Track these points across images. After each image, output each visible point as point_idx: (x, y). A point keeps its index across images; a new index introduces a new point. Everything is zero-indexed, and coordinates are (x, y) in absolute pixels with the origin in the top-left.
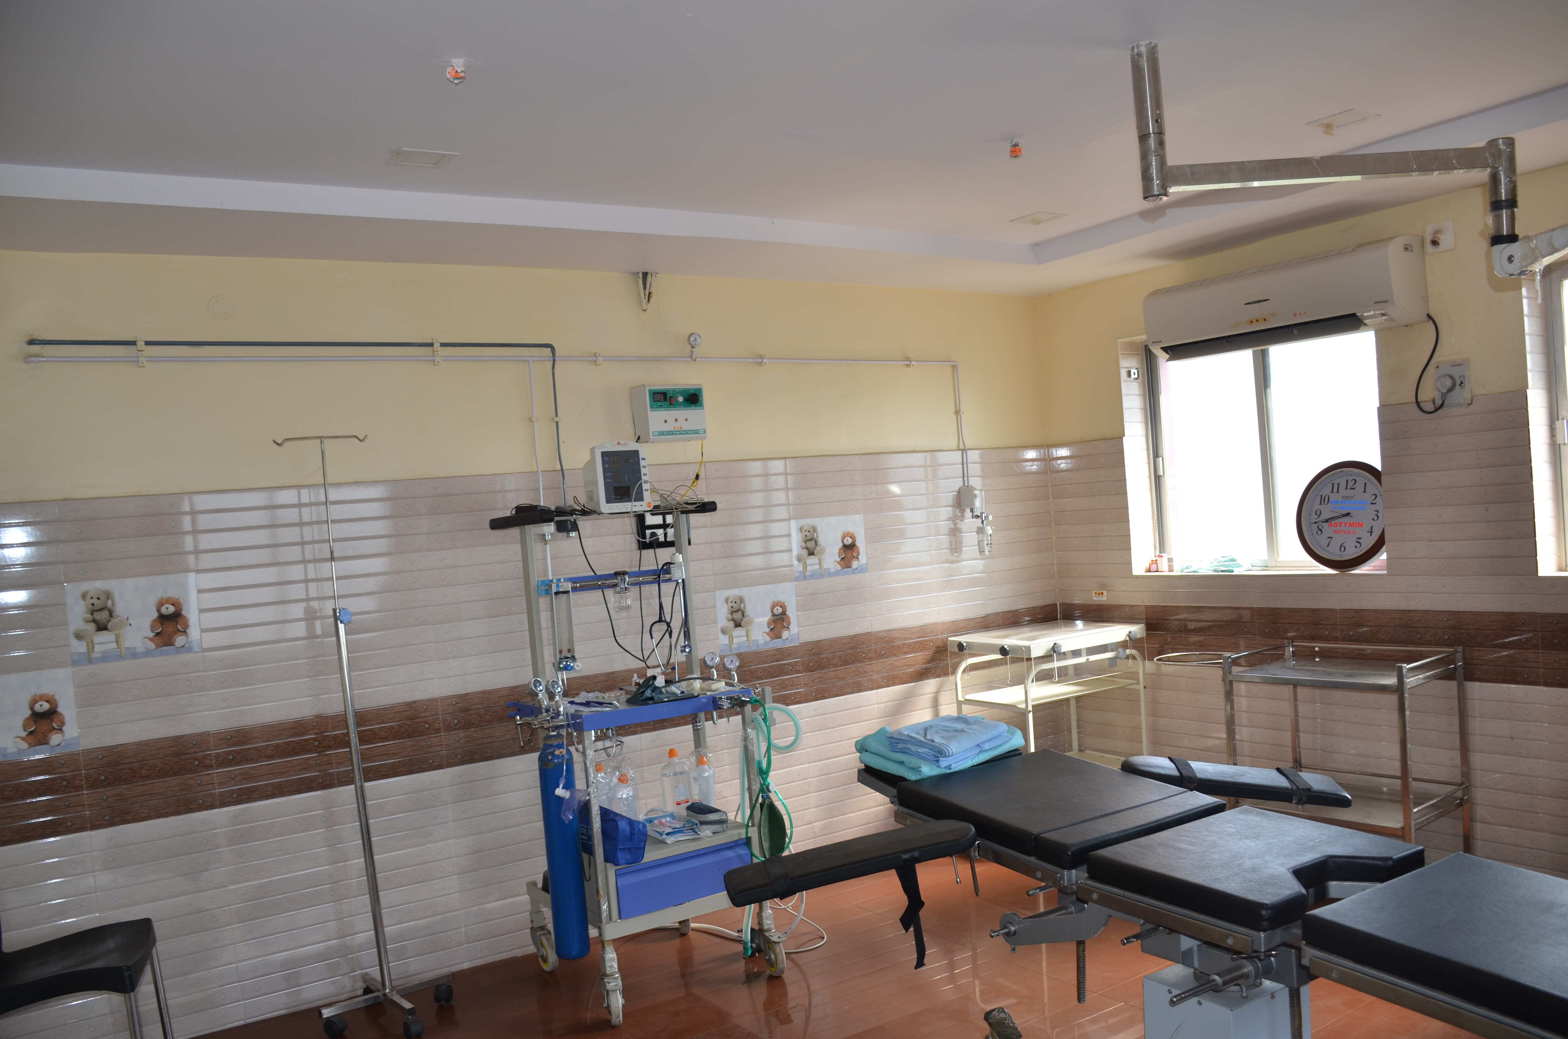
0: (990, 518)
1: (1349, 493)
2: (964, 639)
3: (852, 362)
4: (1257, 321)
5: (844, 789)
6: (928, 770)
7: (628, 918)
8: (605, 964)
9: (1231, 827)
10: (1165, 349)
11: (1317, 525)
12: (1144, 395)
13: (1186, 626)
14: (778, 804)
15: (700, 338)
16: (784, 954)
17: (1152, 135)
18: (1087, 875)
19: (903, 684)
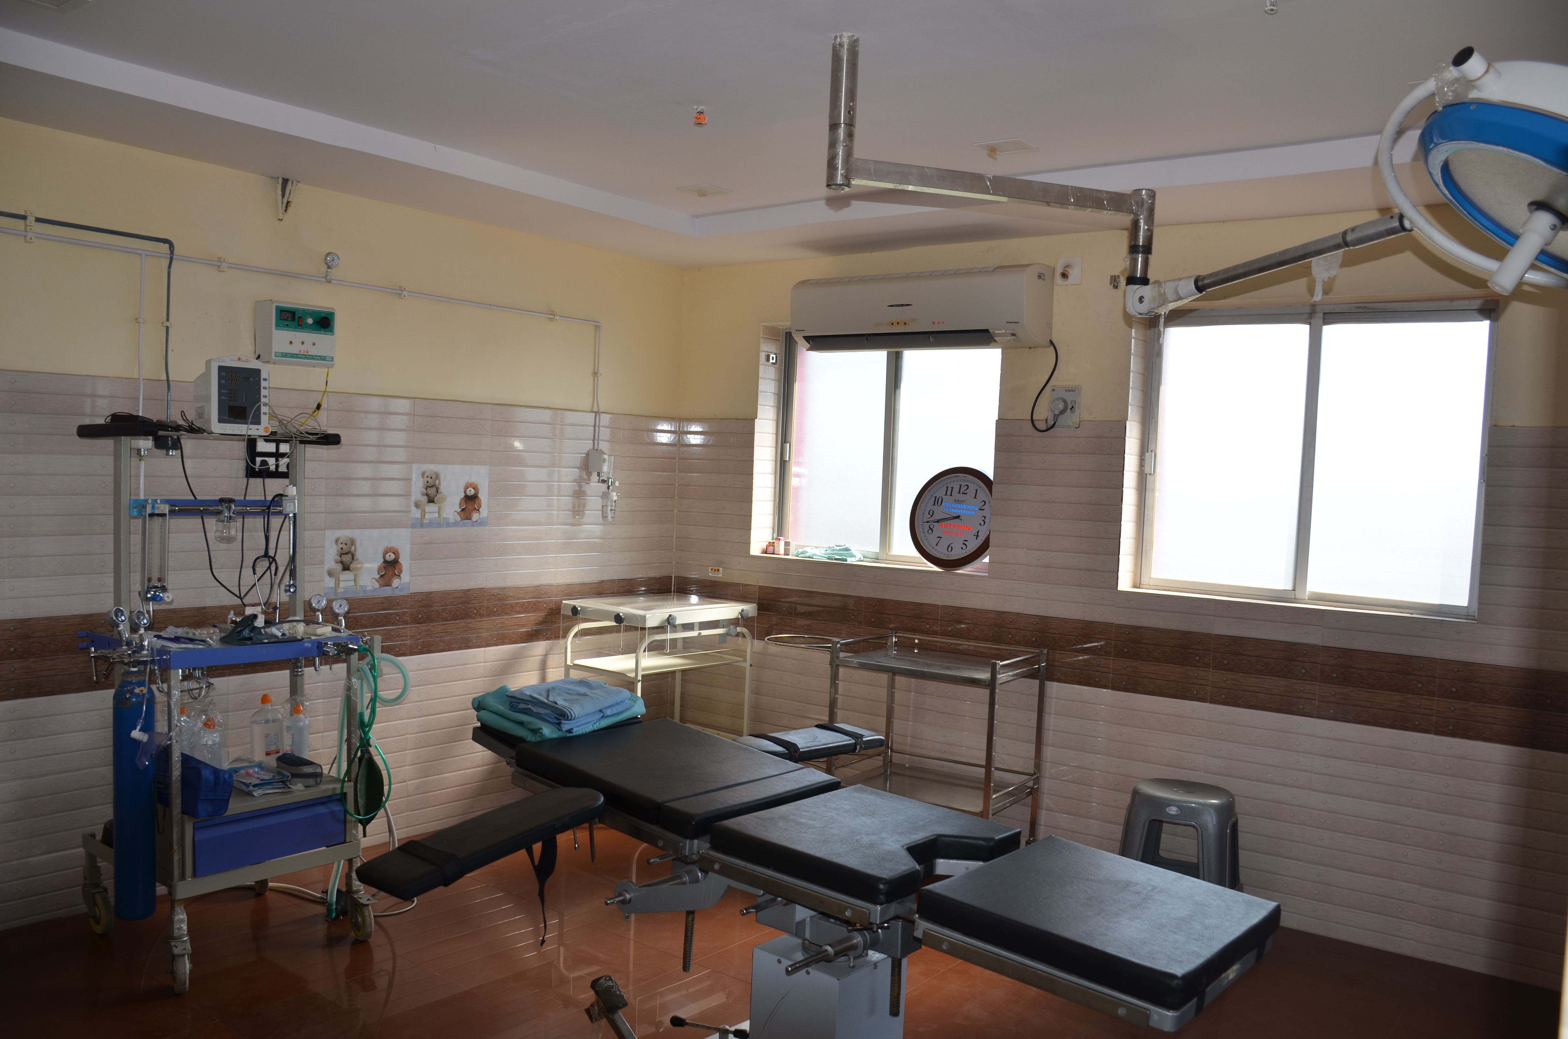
0: (617, 484)
1: (961, 497)
2: (579, 603)
3: (495, 308)
4: (898, 323)
5: (442, 747)
6: (548, 732)
7: (205, 876)
8: (173, 926)
9: (848, 804)
10: (807, 339)
11: (929, 524)
12: (779, 381)
13: (796, 609)
14: (377, 759)
15: (339, 258)
16: (373, 917)
17: (843, 125)
18: (708, 845)
19: (512, 644)
